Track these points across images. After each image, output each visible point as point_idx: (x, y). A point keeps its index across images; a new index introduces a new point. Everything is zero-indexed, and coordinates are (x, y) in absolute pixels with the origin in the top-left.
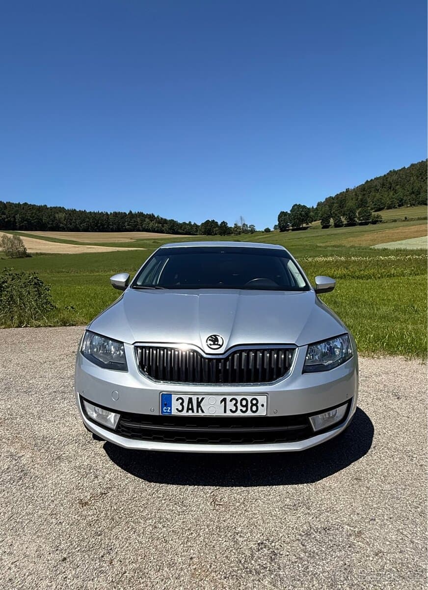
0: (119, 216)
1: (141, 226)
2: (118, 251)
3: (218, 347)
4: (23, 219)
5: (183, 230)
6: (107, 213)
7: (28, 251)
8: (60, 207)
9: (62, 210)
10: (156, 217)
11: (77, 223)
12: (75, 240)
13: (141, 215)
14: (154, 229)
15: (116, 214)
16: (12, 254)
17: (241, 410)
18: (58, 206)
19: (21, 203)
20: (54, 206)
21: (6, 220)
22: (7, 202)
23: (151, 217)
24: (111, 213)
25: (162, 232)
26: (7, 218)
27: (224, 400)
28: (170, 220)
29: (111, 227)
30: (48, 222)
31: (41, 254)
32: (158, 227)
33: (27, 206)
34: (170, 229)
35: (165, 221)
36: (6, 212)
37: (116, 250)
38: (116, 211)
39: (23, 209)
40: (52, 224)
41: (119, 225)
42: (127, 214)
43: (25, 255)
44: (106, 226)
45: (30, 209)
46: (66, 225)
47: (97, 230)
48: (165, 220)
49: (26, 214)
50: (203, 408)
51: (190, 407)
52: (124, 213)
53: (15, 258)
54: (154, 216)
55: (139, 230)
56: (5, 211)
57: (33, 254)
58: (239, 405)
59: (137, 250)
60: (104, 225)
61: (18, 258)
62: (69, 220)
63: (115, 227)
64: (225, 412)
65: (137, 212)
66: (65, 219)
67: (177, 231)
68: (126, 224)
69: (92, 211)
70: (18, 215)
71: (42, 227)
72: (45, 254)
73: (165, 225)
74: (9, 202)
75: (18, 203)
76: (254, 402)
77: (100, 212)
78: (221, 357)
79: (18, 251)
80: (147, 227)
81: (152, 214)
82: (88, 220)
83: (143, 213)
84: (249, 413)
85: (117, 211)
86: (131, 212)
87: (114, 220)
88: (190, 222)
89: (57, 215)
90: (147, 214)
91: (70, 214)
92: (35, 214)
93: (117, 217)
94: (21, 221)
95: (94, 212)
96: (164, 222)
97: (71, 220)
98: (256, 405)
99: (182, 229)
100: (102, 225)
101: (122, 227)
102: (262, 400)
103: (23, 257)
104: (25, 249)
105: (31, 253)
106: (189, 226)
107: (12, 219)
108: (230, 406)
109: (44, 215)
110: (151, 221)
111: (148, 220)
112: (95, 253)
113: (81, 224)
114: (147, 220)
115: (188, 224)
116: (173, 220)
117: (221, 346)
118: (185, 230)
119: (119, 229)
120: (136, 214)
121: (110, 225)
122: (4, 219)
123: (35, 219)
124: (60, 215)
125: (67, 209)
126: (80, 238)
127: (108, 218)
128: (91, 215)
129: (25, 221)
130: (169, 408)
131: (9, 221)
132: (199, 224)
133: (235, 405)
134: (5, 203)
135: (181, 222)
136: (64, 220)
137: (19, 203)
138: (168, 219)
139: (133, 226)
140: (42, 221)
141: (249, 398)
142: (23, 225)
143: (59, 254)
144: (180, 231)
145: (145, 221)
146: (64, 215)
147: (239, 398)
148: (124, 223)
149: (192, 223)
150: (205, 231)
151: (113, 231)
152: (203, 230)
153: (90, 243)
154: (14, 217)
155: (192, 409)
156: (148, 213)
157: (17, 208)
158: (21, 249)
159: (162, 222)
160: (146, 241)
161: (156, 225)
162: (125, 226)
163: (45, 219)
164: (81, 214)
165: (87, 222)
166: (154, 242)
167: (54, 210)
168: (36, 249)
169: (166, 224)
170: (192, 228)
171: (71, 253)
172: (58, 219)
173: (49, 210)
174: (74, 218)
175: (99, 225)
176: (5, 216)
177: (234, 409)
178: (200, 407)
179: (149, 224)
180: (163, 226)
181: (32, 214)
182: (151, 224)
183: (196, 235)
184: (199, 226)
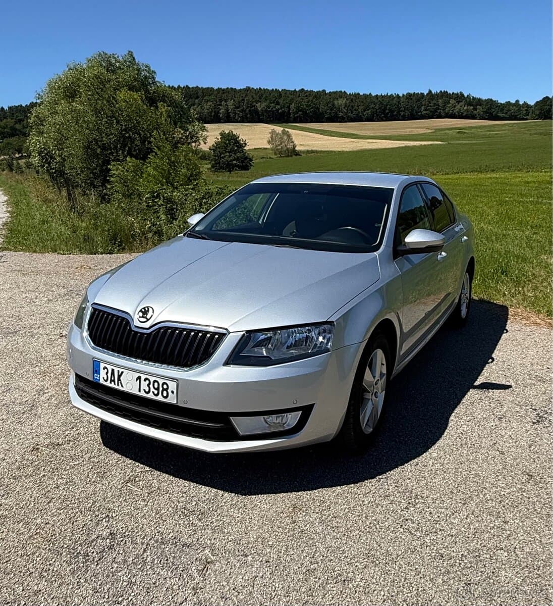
0: (414, 98)
1: (443, 110)
2: (406, 147)
3: (145, 320)
4: (298, 109)
5: (506, 113)
6: (398, 95)
7: (297, 148)
8: (341, 92)
9: (342, 95)
10: (466, 96)
11: (360, 110)
12: (355, 132)
13: (444, 94)
14: (462, 113)
15: (410, 96)
16: (280, 153)
17: (153, 392)
18: (339, 90)
19: (297, 90)
20: (333, 91)
21: (280, 111)
22: (282, 90)
23: (459, 97)
24: (403, 95)
25: (473, 117)
26: (281, 108)
27: (139, 378)
28: (485, 100)
29: (402, 114)
30: (325, 112)
31: (312, 152)
32: (467, 110)
33: (304, 92)
34: (485, 112)
35: (479, 102)
36: (281, 101)
37: (403, 145)
38: (410, 92)
39: (299, 97)
40: (330, 113)
41: (412, 110)
42: (425, 94)
43: (294, 153)
44: (395, 113)
45: (307, 96)
46: (346, 114)
47: (384, 119)
48: (480, 100)
49: (301, 102)
50: (122, 383)
51: (113, 379)
52: (421, 93)
53: (284, 157)
54: (463, 95)
55: (440, 117)
56: (279, 101)
57: (303, 152)
58: (151, 386)
59: (431, 145)
60: (393, 112)
61: (286, 157)
62: (350, 107)
63: (407, 113)
64: (140, 391)
65: (438, 92)
66: (346, 106)
67: (496, 114)
68: (423, 108)
69: (379, 94)
70: (293, 104)
71: (318, 117)
72: (317, 152)
73: (478, 107)
74: (285, 90)
75: (293, 90)
76: (165, 387)
77: (389, 94)
78: (145, 331)
79: (288, 149)
80: (451, 112)
81: (461, 93)
82: (374, 106)
83: (447, 92)
84: (160, 398)
85: (412, 92)
86: (430, 92)
87: (407, 104)
88: (517, 101)
89: (336, 102)
90: (453, 93)
91: (352, 100)
92: (312, 102)
93: (412, 99)
94: (296, 111)
95: (381, 95)
96: (477, 102)
97: (352, 107)
98: (167, 390)
99: (505, 111)
100: (391, 111)
101: (417, 112)
102: (172, 386)
103: (291, 156)
104: (294, 146)
105: (301, 151)
106: (515, 107)
107: (286, 110)
108: (144, 385)
109: (321, 103)
110: (458, 102)
111: (454, 102)
112: (376, 150)
113: (364, 111)
114: (452, 101)
115: (514, 105)
116: (491, 100)
117: (148, 320)
118: (509, 113)
119: (414, 116)
120: (437, 94)
121: (401, 111)
122: (277, 110)
123: (312, 108)
124: (340, 102)
125: (348, 93)
126: (361, 130)
127: (398, 102)
128: (377, 99)
129: (300, 111)
130: (98, 375)
131: (283, 112)
132: (532, 103)
133: (149, 385)
134: (280, 90)
135: (503, 102)
136: (344, 108)
137: (295, 89)
138: (484, 97)
139: (433, 110)
140: (319, 111)
141: (161, 381)
142: (297, 116)
143: (332, 151)
144: (500, 115)
145: (449, 103)
146: (344, 101)
147: (152, 379)
148: (419, 107)
149: (521, 103)
150: (540, 113)
151: (404, 118)
152: (538, 112)
153: (372, 136)
154: (289, 107)
155: (114, 381)
156: (455, 92)
157: (292, 96)
158: (290, 146)
159: (474, 104)
160: (447, 131)
161: (465, 108)
162: (420, 111)
163: (322, 108)
164: (366, 98)
165: (373, 108)
166: (458, 132)
167: (333, 96)
168: (307, 145)
169: (480, 105)
170: (519, 110)
171: (347, 150)
172: (337, 106)
173: (327, 96)
174: (356, 105)
175: (387, 111)
176: (279, 107)
177: (147, 390)
178: (120, 380)
179: (455, 107)
180: (475, 109)
181: (308, 102)
182: (458, 107)
183: (526, 119)
184: (531, 107)
